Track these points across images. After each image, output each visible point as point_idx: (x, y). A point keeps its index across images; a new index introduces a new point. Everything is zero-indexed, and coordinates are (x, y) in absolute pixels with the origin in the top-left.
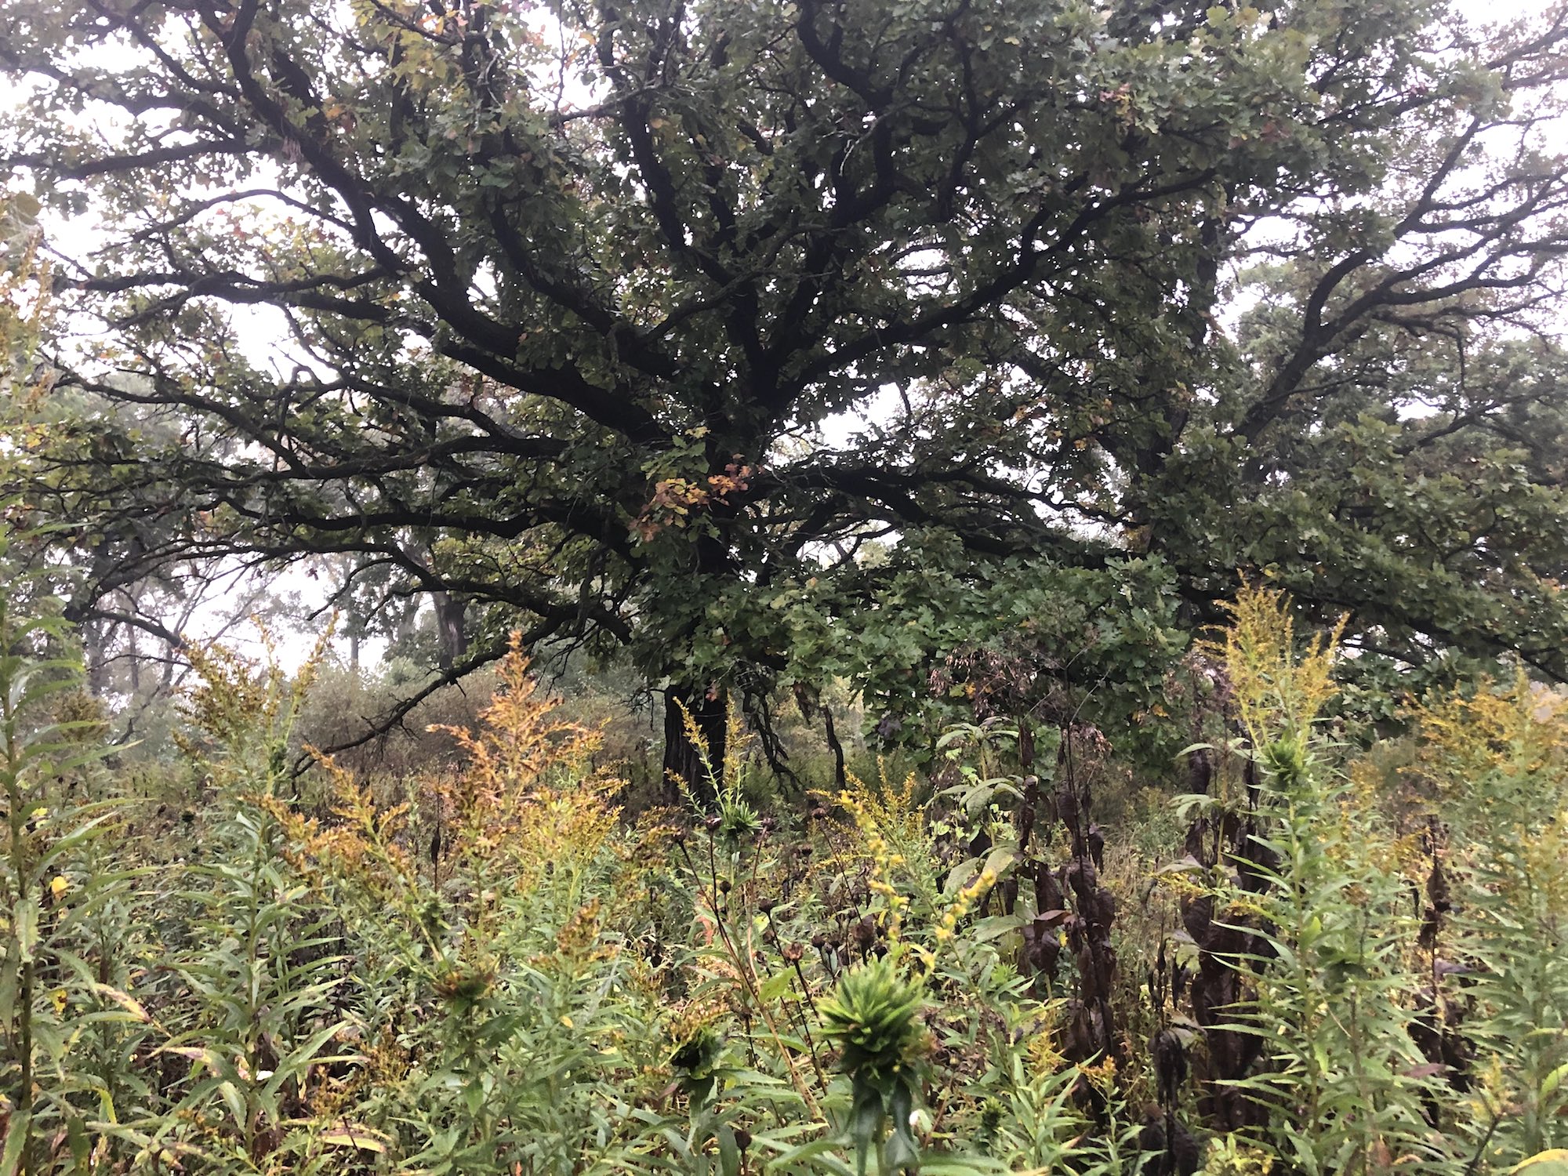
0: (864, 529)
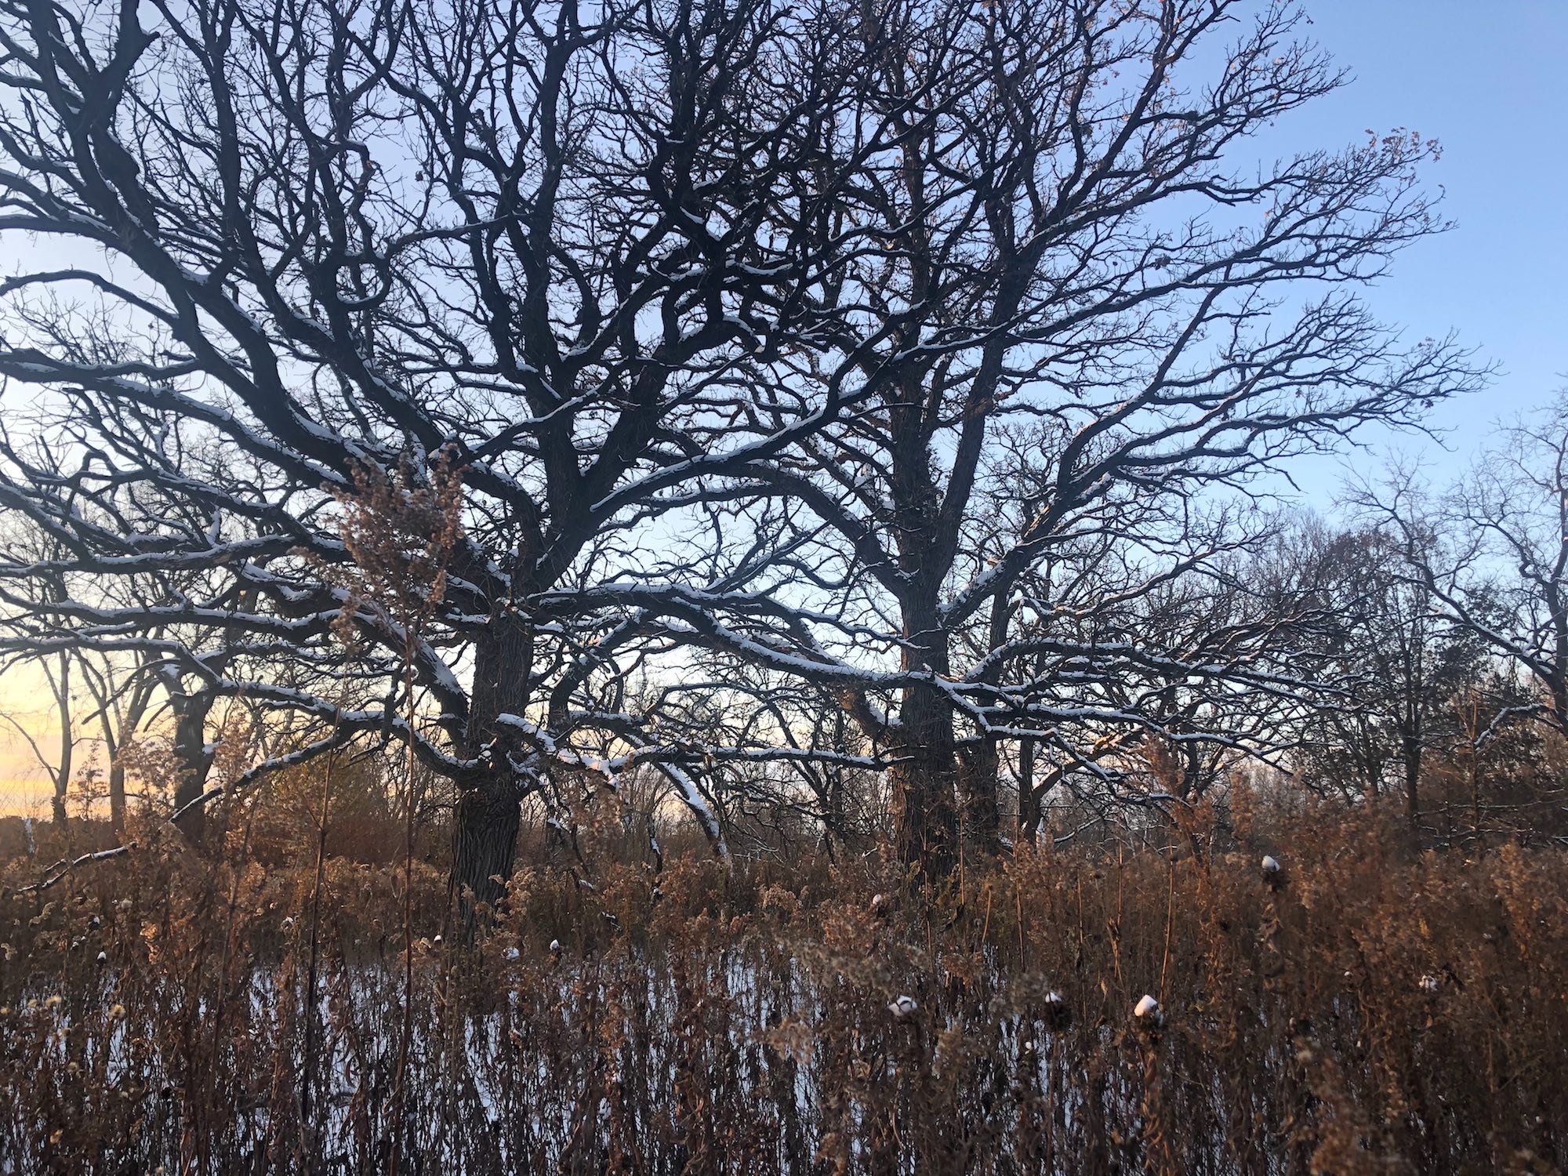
0: (649, 644)
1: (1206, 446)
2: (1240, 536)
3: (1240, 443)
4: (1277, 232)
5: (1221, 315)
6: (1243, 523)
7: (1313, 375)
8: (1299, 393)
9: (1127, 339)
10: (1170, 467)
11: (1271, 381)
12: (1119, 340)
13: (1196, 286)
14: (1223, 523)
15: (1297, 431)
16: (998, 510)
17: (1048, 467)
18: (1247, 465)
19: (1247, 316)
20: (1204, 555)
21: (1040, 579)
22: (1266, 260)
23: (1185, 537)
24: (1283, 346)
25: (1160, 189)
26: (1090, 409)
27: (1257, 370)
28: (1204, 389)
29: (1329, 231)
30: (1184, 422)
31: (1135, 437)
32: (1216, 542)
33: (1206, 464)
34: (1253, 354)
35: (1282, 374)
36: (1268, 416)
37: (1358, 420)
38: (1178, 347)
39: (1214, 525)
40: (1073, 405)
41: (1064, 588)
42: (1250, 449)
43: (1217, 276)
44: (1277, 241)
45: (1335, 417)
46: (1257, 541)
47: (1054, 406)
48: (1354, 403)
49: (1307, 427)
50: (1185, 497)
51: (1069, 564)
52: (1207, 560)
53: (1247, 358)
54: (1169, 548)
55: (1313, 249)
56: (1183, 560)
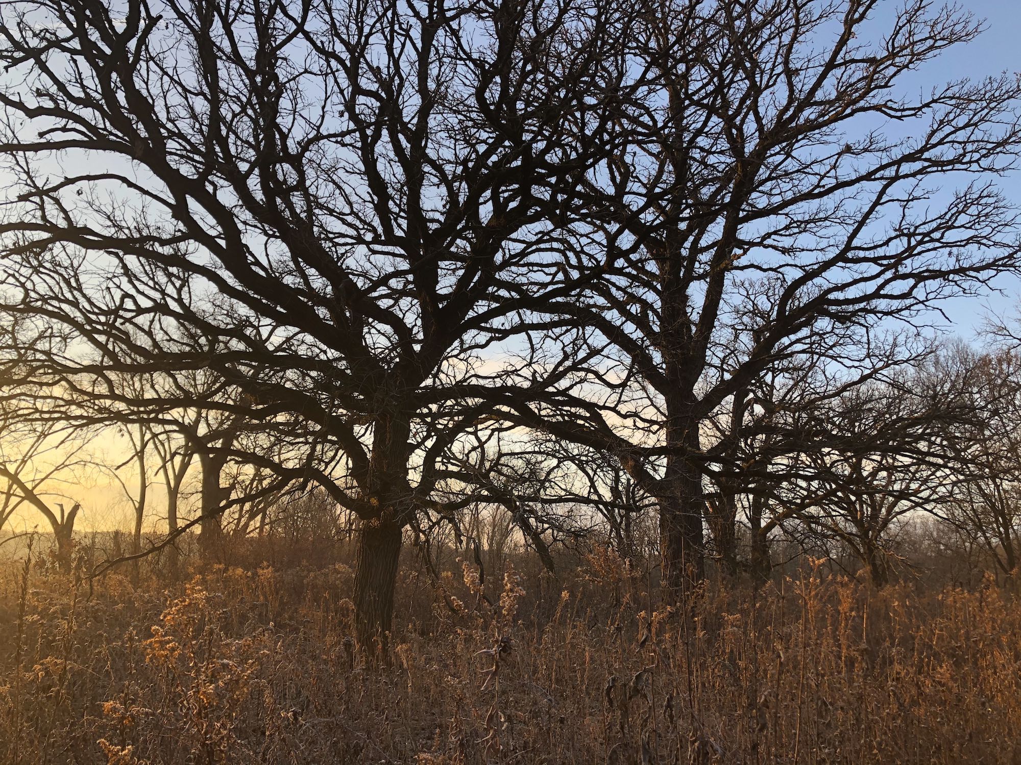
0: (497, 425)
1: (882, 292)
2: (907, 355)
3: (906, 290)
4: (934, 141)
5: (893, 200)
6: (909, 345)
7: (961, 241)
8: (950, 254)
9: (826, 219)
10: (857, 307)
11: (930, 246)
12: (820, 220)
13: (875, 179)
14: (895, 345)
15: (949, 281)
16: (737, 337)
17: (772, 308)
18: (912, 305)
19: (912, 200)
20: (881, 369)
21: (767, 384)
22: (926, 160)
23: (868, 356)
24: (939, 221)
25: (848, 111)
26: (800, 267)
27: (919, 238)
28: (880, 252)
29: (972, 138)
30: (865, 275)
31: (831, 286)
32: (890, 360)
33: (882, 304)
34: (916, 228)
35: (938, 240)
36: (927, 271)
37: (993, 272)
38: (862, 224)
39: (887, 348)
40: (787, 265)
41: (782, 392)
42: (914, 293)
43: (890, 172)
44: (934, 146)
45: (978, 270)
46: (920, 358)
47: (775, 266)
48: (991, 260)
49: (957, 278)
50: (867, 327)
51: (787, 375)
52: (884, 372)
53: (912, 230)
54: (857, 364)
55: (961, 151)
56: (867, 372)
